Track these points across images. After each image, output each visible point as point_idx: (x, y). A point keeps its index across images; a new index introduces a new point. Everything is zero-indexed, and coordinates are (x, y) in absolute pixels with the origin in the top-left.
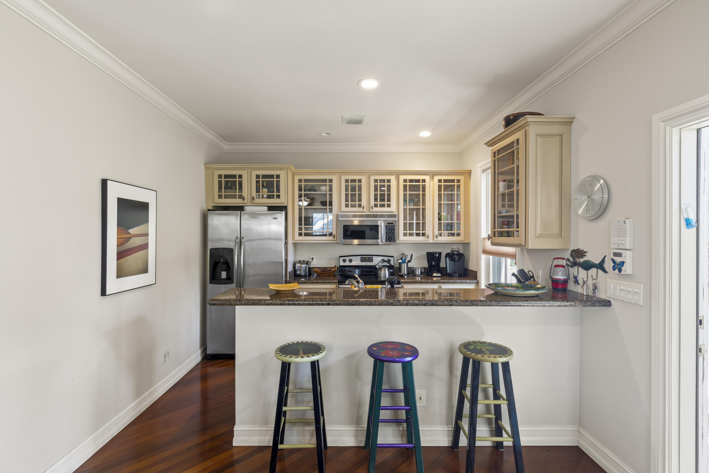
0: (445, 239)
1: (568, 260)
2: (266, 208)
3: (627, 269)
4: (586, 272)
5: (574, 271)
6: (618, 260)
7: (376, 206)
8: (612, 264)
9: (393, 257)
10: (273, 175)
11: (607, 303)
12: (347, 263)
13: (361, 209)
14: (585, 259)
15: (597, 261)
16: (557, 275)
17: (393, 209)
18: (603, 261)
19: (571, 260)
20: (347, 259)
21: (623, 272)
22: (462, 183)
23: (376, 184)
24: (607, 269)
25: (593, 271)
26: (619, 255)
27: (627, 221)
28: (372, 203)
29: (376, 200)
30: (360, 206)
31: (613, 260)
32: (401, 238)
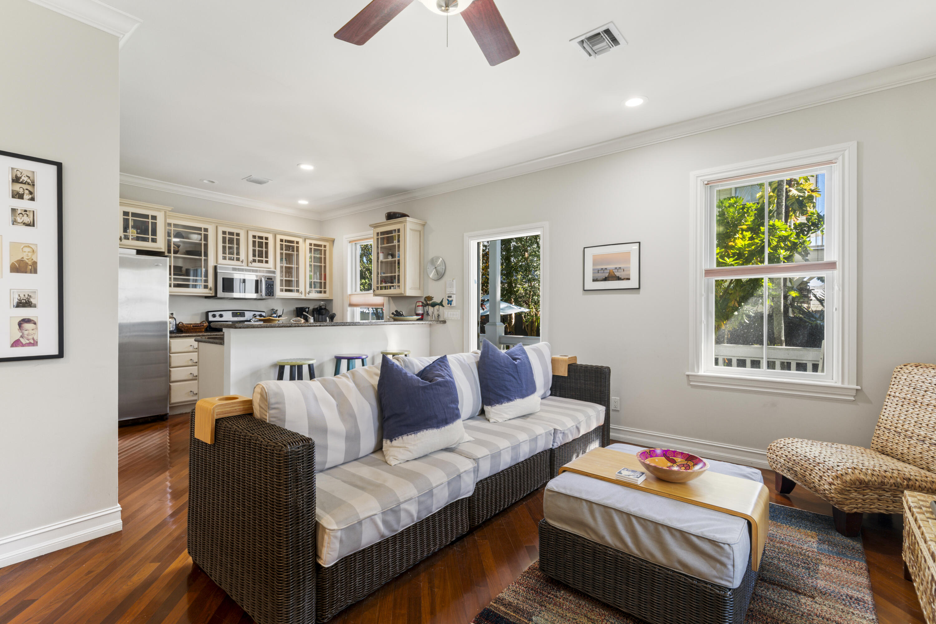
0: (314, 295)
1: (422, 303)
2: (135, 251)
3: (454, 303)
4: (433, 308)
5: (426, 308)
6: (450, 299)
7: (254, 261)
8: (447, 302)
9: (264, 312)
10: (148, 216)
11: (444, 322)
12: (217, 319)
13: (239, 263)
14: (433, 301)
15: (439, 302)
16: (419, 311)
17: (271, 265)
18: (442, 301)
19: (425, 302)
20: (217, 314)
21: (452, 305)
22: (327, 248)
23: (255, 240)
24: (444, 305)
25: (437, 307)
26: (451, 297)
27: (454, 280)
28: (251, 258)
29: (254, 255)
30: (238, 259)
31: (448, 300)
32: (279, 293)
